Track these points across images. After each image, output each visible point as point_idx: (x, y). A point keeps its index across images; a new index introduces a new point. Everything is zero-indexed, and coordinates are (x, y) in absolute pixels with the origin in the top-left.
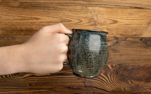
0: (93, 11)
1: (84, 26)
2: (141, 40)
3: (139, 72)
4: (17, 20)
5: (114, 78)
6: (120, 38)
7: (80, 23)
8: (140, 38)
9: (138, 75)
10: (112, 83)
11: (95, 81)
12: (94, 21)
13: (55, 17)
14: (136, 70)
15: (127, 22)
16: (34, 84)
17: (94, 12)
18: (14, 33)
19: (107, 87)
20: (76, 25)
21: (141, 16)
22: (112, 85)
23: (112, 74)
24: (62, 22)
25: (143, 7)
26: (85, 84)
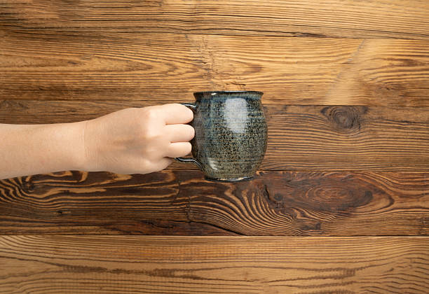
0: (202, 44)
1: (183, 79)
2: (323, 112)
3: (321, 190)
4: (31, 65)
5: (259, 205)
6: (271, 106)
7: (172, 73)
8: (322, 108)
9: (317, 198)
10: (254, 215)
11: (211, 208)
12: (205, 67)
13: (115, 60)
14: (313, 186)
15: (286, 69)
16: (70, 212)
17: (206, 46)
18: (25, 96)
19: (242, 225)
20: (163, 76)
21: (322, 55)
22: (254, 221)
23: (253, 195)
24: (130, 70)
25: (326, 32)
26: (188, 217)
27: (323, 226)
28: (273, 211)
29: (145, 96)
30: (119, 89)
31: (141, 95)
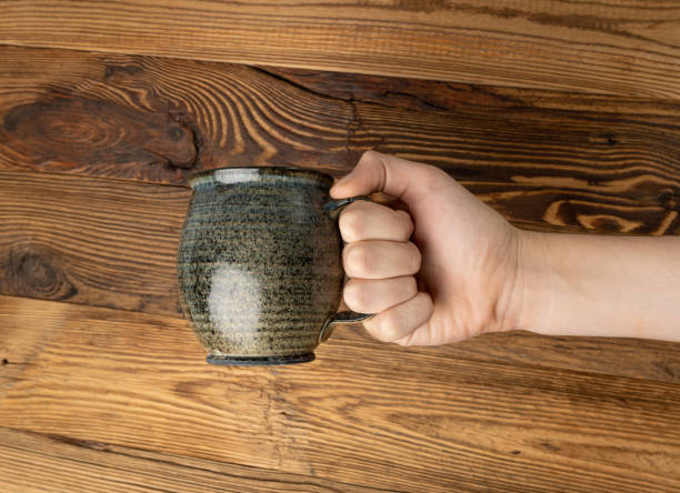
0: (284, 451)
1: (331, 386)
2: (74, 291)
3: (96, 140)
4: (639, 453)
5: (215, 123)
6: (169, 313)
7: (352, 401)
8: (75, 298)
9: (103, 125)
10: (227, 103)
11: (306, 124)
12: (285, 405)
13: (462, 443)
14: (110, 150)
15: (130, 383)
16: (592, 140)
17: (276, 447)
18: (659, 391)
19: (251, 85)
20: (370, 397)
21: (61, 401)
22: (228, 93)
23: (223, 142)
24: (434, 417)
25: (46, 445)
26: (355, 110)
27: (100, 70)
28: (190, 109)
29: (407, 361)
30: (460, 382)
31: (417, 363)
